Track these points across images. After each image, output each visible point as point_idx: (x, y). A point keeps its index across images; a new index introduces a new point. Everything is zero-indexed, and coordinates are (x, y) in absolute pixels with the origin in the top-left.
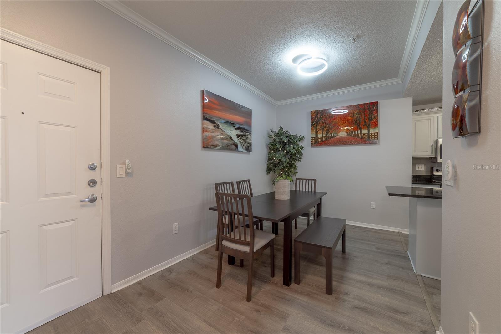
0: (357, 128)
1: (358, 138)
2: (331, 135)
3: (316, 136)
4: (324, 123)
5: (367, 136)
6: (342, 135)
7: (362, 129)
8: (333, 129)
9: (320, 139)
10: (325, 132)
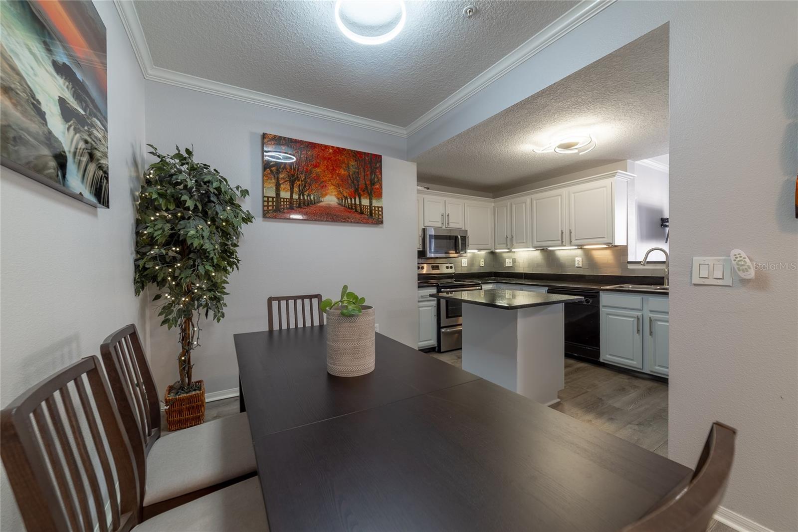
0: (355, 194)
1: (356, 211)
2: (310, 199)
3: (278, 194)
4: (295, 170)
5: (368, 210)
6: (330, 202)
7: (362, 198)
8: (313, 187)
9: (287, 202)
10: (296, 189)
